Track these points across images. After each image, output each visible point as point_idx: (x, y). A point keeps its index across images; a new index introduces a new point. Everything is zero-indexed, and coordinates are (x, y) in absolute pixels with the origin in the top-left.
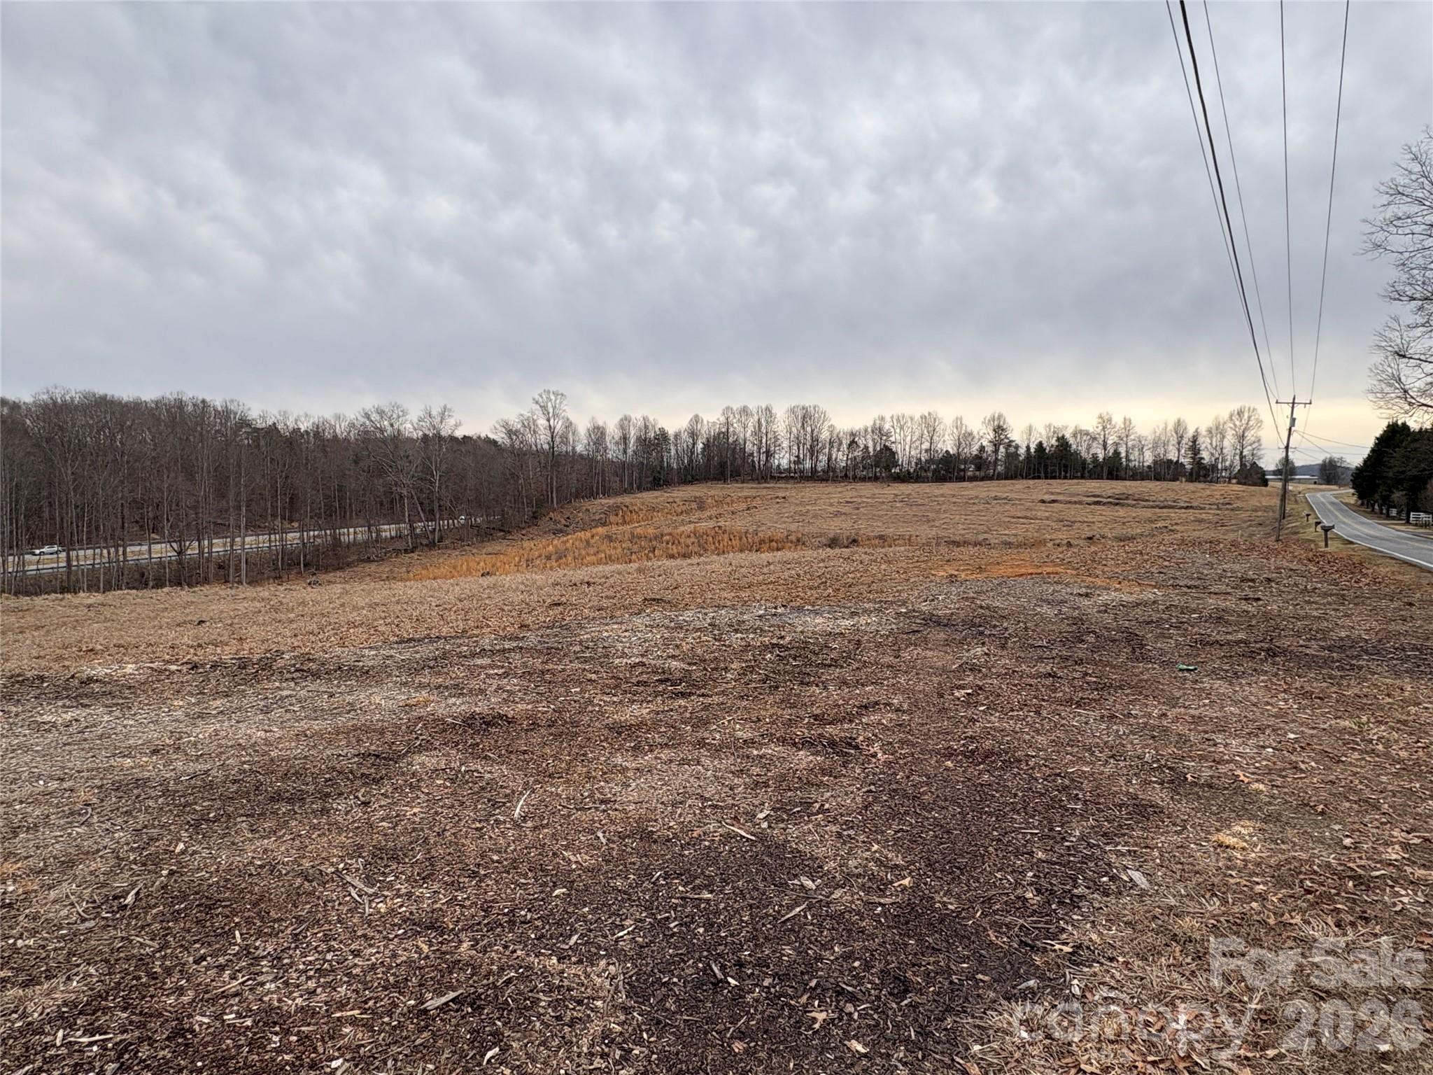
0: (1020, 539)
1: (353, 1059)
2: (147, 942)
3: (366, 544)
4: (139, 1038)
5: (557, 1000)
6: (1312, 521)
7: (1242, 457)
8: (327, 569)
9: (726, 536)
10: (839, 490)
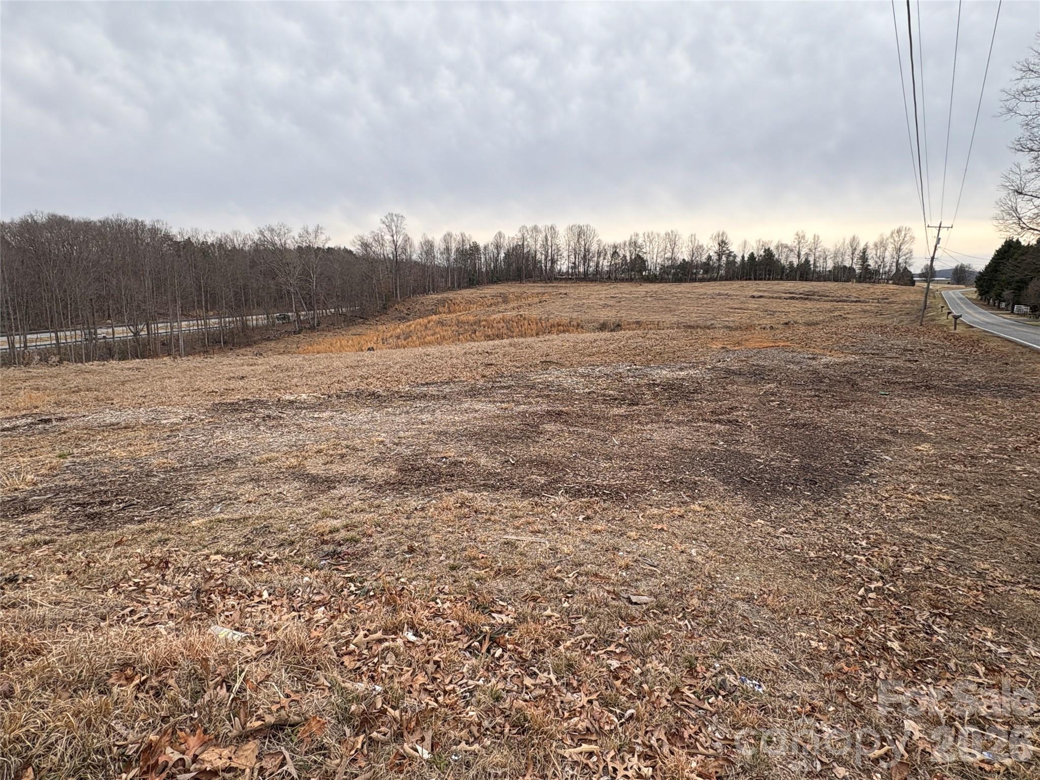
0: (737, 324)
3: (266, 328)
6: (945, 311)
7: (898, 264)
8: (240, 345)
9: (526, 322)
10: (605, 288)
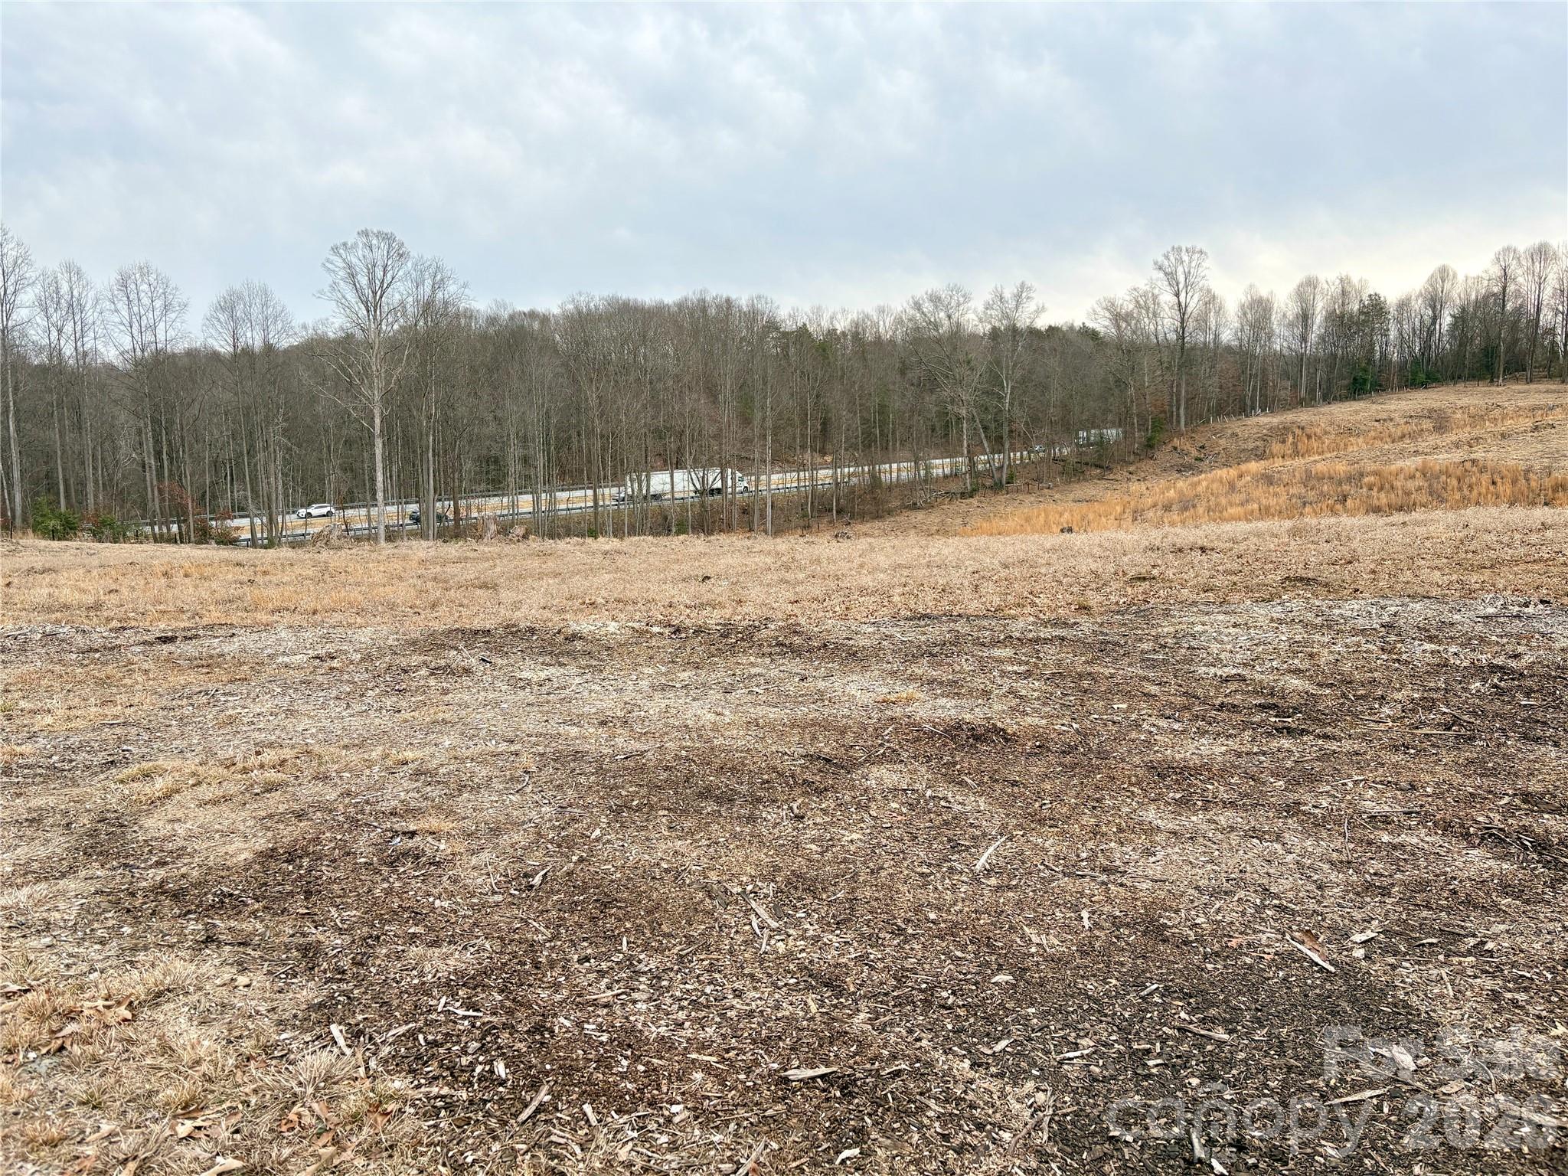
1: (695, 1109)
2: (542, 928)
3: (912, 485)
4: (504, 1024)
5: (950, 1114)
8: (862, 516)
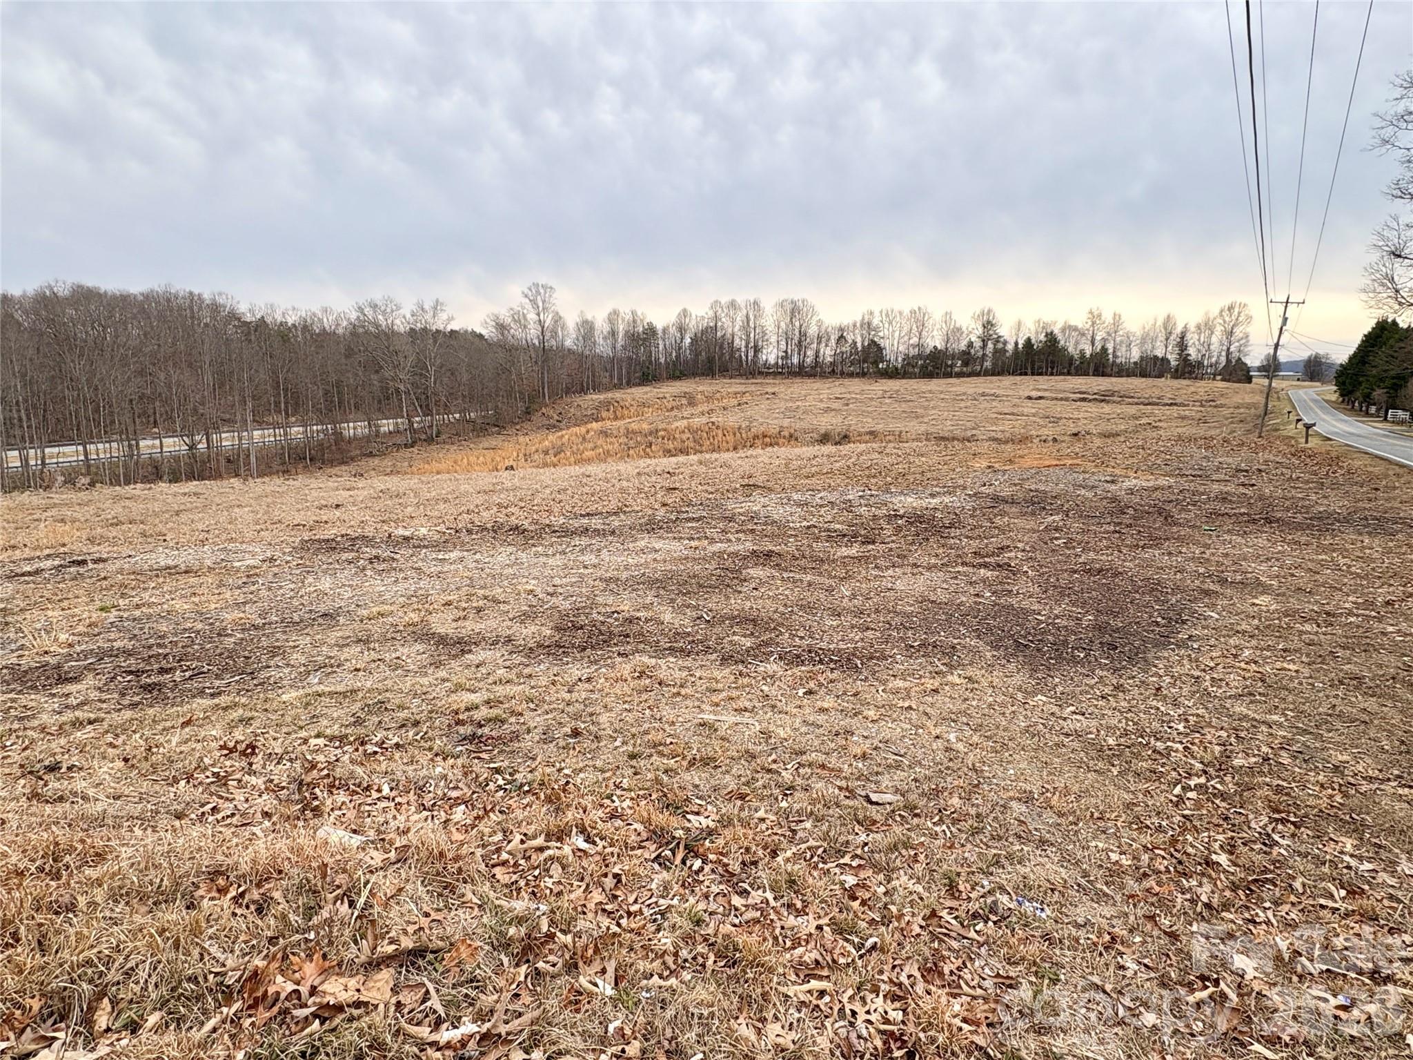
0: (1008, 435)
3: (367, 439)
6: (1293, 418)
7: (1228, 353)
8: (332, 463)
9: (720, 432)
10: (828, 385)
